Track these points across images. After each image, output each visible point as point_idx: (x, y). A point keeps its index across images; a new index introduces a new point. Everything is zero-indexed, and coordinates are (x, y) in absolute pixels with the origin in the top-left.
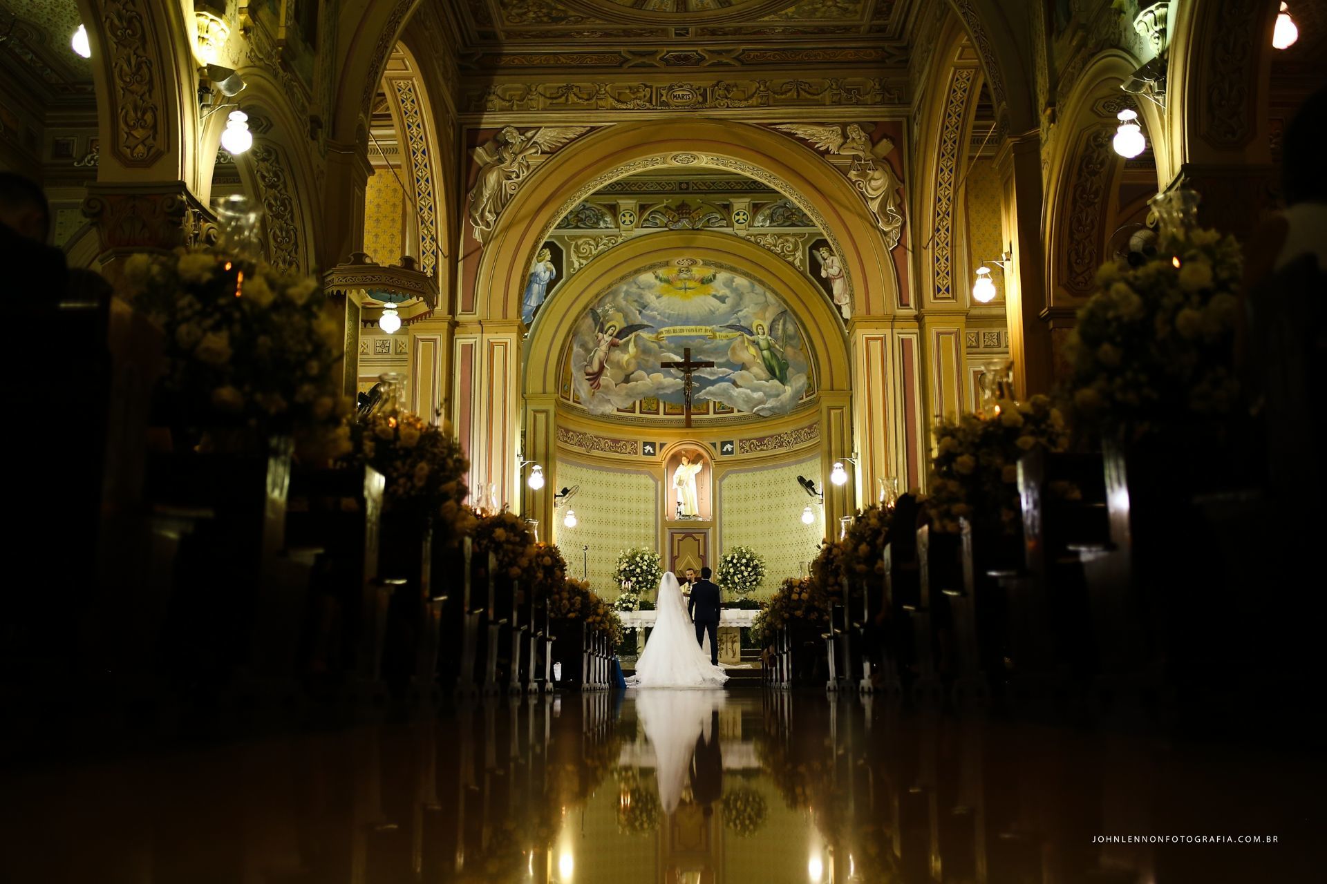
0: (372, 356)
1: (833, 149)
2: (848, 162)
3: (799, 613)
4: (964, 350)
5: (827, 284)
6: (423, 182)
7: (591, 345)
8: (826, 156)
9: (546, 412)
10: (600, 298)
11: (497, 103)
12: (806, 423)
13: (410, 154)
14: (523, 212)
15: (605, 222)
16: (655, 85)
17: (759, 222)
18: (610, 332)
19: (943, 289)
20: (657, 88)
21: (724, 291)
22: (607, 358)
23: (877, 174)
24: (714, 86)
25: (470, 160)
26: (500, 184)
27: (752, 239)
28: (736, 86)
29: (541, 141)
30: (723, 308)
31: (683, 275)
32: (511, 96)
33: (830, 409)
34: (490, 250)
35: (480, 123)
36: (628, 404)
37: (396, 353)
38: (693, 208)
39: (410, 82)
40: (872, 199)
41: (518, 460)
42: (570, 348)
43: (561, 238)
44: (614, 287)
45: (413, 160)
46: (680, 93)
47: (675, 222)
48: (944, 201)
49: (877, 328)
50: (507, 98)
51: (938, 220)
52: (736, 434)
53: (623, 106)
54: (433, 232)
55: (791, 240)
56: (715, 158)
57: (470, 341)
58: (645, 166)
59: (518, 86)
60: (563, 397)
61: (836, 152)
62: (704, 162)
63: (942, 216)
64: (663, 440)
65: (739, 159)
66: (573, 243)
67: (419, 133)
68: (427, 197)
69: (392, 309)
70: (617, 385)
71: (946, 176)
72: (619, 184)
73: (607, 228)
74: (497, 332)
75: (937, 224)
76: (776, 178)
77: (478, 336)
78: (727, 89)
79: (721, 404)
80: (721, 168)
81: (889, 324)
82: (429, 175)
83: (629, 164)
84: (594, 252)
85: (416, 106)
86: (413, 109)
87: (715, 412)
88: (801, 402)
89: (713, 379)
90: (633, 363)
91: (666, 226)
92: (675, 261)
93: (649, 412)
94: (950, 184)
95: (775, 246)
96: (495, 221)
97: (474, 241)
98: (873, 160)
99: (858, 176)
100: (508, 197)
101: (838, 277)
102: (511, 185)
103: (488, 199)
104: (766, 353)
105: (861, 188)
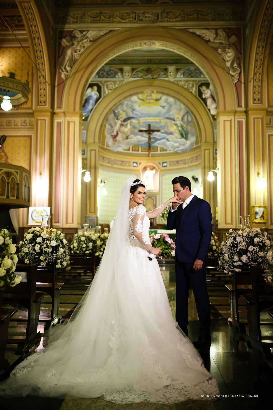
0: (20, 126)
1: (212, 39)
2: (218, 45)
4: (265, 126)
5: (205, 101)
6: (39, 52)
7: (113, 125)
8: (209, 43)
9: (95, 150)
10: (116, 106)
11: (71, 20)
12: (195, 155)
13: (33, 39)
14: (82, 66)
15: (118, 75)
16: (137, 12)
17: (179, 76)
18: (121, 120)
19: (257, 100)
20: (138, 14)
21: (164, 104)
22: (119, 130)
23: (230, 51)
24: (162, 12)
25: (60, 44)
26: (72, 54)
27: (176, 82)
28: (171, 12)
29: (89, 36)
30: (164, 111)
31: (149, 98)
32: (77, 17)
33: (205, 150)
34: (68, 83)
35: (64, 28)
36: (127, 148)
37: (30, 125)
38: (153, 70)
39: (29, 4)
40: (228, 61)
41: (80, 170)
42: (105, 126)
43: (101, 82)
44: (122, 102)
45: (34, 43)
46: (148, 15)
47: (146, 76)
48: (259, 61)
49: (228, 116)
50: (75, 17)
51: (256, 70)
52: (168, 159)
53: (124, 21)
54: (44, 74)
55: (191, 83)
56: (162, 44)
57: (60, 120)
58: (133, 47)
59: (80, 12)
60: (102, 144)
61: (213, 41)
62: (157, 46)
63: (258, 68)
64: (140, 161)
65: (172, 44)
66: (106, 84)
67: (35, 29)
68: (41, 58)
69: (7, 99)
70: (123, 140)
71: (261, 50)
72: (124, 60)
73: (119, 78)
74: (71, 117)
75: (255, 71)
76: (187, 52)
77: (64, 118)
78: (168, 13)
79: (162, 147)
80: (164, 48)
81: (233, 114)
82: (41, 49)
83: (126, 46)
84: (114, 87)
85: (33, 16)
86: (32, 17)
87: (160, 151)
88: (193, 147)
89: (159, 138)
90: (129, 132)
91: (142, 77)
92: (145, 91)
93: (135, 151)
94: (262, 54)
95: (185, 85)
96: (70, 70)
97: (62, 78)
98: (228, 44)
99: (222, 51)
100: (76, 60)
101: (209, 98)
102: (77, 55)
103: (67, 61)
104: (180, 128)
105: (223, 57)
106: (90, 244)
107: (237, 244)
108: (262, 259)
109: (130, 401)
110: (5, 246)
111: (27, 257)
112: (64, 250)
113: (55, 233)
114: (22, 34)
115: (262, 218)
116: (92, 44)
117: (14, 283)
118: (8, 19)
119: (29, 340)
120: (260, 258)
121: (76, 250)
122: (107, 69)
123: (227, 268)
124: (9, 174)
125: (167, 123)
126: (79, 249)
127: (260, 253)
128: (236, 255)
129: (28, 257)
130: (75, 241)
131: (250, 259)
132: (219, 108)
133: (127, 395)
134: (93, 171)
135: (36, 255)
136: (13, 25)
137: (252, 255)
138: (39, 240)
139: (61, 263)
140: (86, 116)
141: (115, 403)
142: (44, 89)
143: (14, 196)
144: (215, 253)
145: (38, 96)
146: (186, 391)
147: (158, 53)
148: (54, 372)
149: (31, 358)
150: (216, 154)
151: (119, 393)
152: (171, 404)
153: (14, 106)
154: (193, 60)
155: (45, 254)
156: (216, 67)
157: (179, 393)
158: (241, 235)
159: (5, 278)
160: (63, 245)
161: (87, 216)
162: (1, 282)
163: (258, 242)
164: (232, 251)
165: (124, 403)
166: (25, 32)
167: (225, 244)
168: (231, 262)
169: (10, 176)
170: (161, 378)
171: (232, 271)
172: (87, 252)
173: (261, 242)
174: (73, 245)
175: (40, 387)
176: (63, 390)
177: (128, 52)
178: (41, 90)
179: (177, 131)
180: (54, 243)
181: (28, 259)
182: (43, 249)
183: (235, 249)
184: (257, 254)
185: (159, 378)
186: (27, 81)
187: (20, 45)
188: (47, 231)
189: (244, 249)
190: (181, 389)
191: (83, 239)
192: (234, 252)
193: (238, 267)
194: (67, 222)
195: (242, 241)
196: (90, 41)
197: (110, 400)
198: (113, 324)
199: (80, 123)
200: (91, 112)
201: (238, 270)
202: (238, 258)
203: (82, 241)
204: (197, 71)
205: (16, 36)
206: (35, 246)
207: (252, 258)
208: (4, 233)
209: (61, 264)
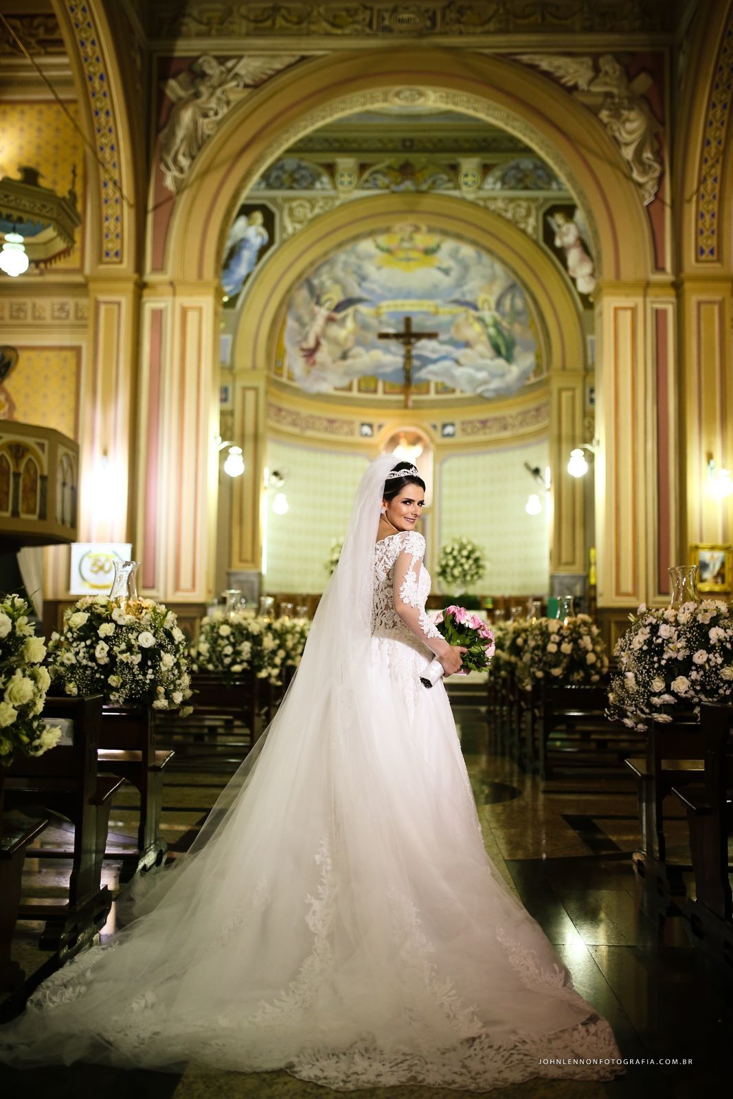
0: (49, 321)
1: (582, 84)
2: (599, 100)
3: (557, 672)
4: (728, 323)
5: (561, 254)
6: (102, 115)
7: (306, 319)
8: (575, 94)
9: (256, 389)
10: (316, 267)
11: (193, 26)
12: (533, 405)
13: (86, 79)
14: (223, 155)
15: (322, 183)
16: (377, 6)
17: (489, 184)
18: (327, 305)
19: (707, 251)
20: (379, 11)
21: (448, 263)
22: (324, 334)
23: (633, 115)
24: (444, 9)
25: (161, 94)
26: (195, 123)
27: (481, 203)
28: (470, 8)
29: (242, 72)
30: (446, 281)
31: (406, 245)
32: (210, 19)
33: (560, 391)
34: (183, 201)
35: (172, 50)
36: (345, 382)
37: (77, 318)
38: (417, 168)
40: (627, 144)
41: (214, 442)
42: (284, 322)
43: (273, 200)
44: (331, 255)
45: (90, 89)
46: (405, 16)
47: (398, 184)
48: (714, 144)
49: (627, 296)
50: (205, 20)
51: (705, 168)
52: (458, 416)
53: (339, 32)
54: (116, 177)
55: (524, 204)
56: (444, 95)
57: (160, 305)
58: (364, 104)
59: (218, 6)
60: (276, 373)
61: (586, 88)
62: (432, 100)
63: (710, 162)
64: (381, 421)
65: (473, 97)
66: (286, 206)
67: (94, 53)
68: (107, 133)
69: (14, 243)
70: (334, 362)
71: (719, 113)
72: (337, 140)
73: (323, 189)
74: (191, 295)
75: (704, 173)
76: (515, 119)
77: (170, 299)
78: (461, 11)
79: (442, 383)
80: (450, 107)
81: (641, 292)
82: (109, 107)
83: (344, 102)
84: (310, 216)
85: (88, 15)
86: (85, 19)
87: (437, 392)
88: (528, 383)
89: (434, 356)
90: (351, 338)
91: (387, 187)
92: (397, 227)
93: (367, 391)
94: (722, 124)
95: (506, 211)
96: (190, 166)
97: (166, 189)
98: (628, 98)
99: (610, 116)
100: (205, 137)
101: (574, 246)
102: (208, 124)
103: (182, 141)
104: (492, 331)
105: (613, 131)
106: (245, 646)
107: (661, 645)
108: (730, 686)
109: (369, 1082)
110: (13, 643)
111: (71, 677)
112: (175, 660)
113: (150, 610)
114: (58, 65)
115: (719, 580)
116: (250, 93)
117: (40, 746)
118: (17, 23)
119: (78, 908)
120: (727, 685)
121: (205, 663)
122: (291, 163)
123: (632, 713)
124: (18, 451)
125: (455, 316)
126: (214, 659)
127: (727, 671)
128: (658, 676)
129: (75, 678)
130: (203, 638)
131: (698, 688)
132: (601, 273)
133: (361, 1064)
134: (249, 445)
135: (97, 671)
136: (33, 41)
137: (704, 675)
138: (106, 629)
139: (168, 695)
140: (233, 294)
141: (328, 1086)
142: (117, 219)
143: (32, 511)
144: (593, 672)
145: (100, 236)
146: (526, 1055)
147: (434, 122)
148: (150, 997)
149: (87, 959)
150: (592, 401)
151: (335, 1057)
152: (485, 1089)
153: (34, 262)
154: (531, 139)
155: (124, 669)
156: (593, 160)
157: (507, 1059)
158: (672, 619)
159: (14, 732)
160: (173, 643)
161: (234, 570)
162: (4, 743)
163: (719, 640)
164: (648, 664)
165: (351, 1087)
166: (65, 60)
167: (626, 645)
168: (644, 696)
169: (23, 456)
170: (455, 1017)
171: (647, 722)
172: (237, 668)
173: (728, 639)
174: (196, 647)
175: (112, 1039)
176: (177, 1049)
177: (348, 118)
178: (107, 219)
179: (484, 338)
180: (147, 640)
181: (74, 683)
182: (118, 655)
183: (656, 659)
184: (717, 675)
185: (448, 1016)
186: (72, 193)
187: (51, 97)
188: (128, 606)
189: (680, 658)
190: (511, 1049)
191: (225, 630)
192: (653, 668)
193: (664, 708)
194: (177, 588)
195: (675, 637)
196: (246, 86)
197: (312, 1076)
198: (318, 863)
199: (216, 314)
200: (245, 282)
201: (662, 718)
202: (663, 685)
203: (222, 638)
204: (540, 172)
205: (40, 71)
206: (95, 648)
207: (702, 684)
208: (13, 605)
209: (166, 699)
